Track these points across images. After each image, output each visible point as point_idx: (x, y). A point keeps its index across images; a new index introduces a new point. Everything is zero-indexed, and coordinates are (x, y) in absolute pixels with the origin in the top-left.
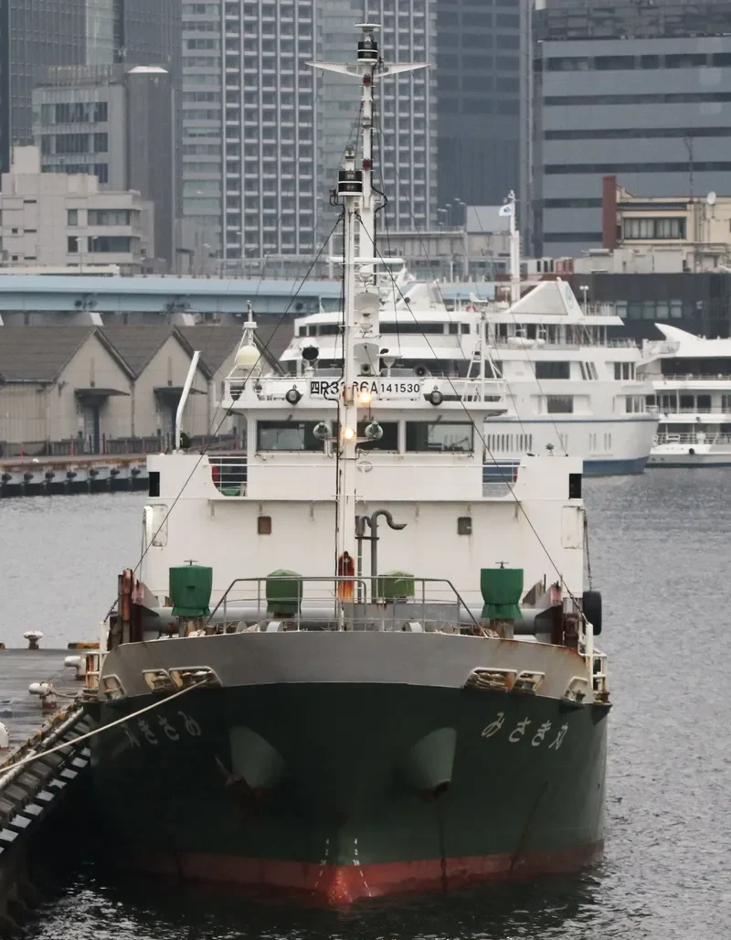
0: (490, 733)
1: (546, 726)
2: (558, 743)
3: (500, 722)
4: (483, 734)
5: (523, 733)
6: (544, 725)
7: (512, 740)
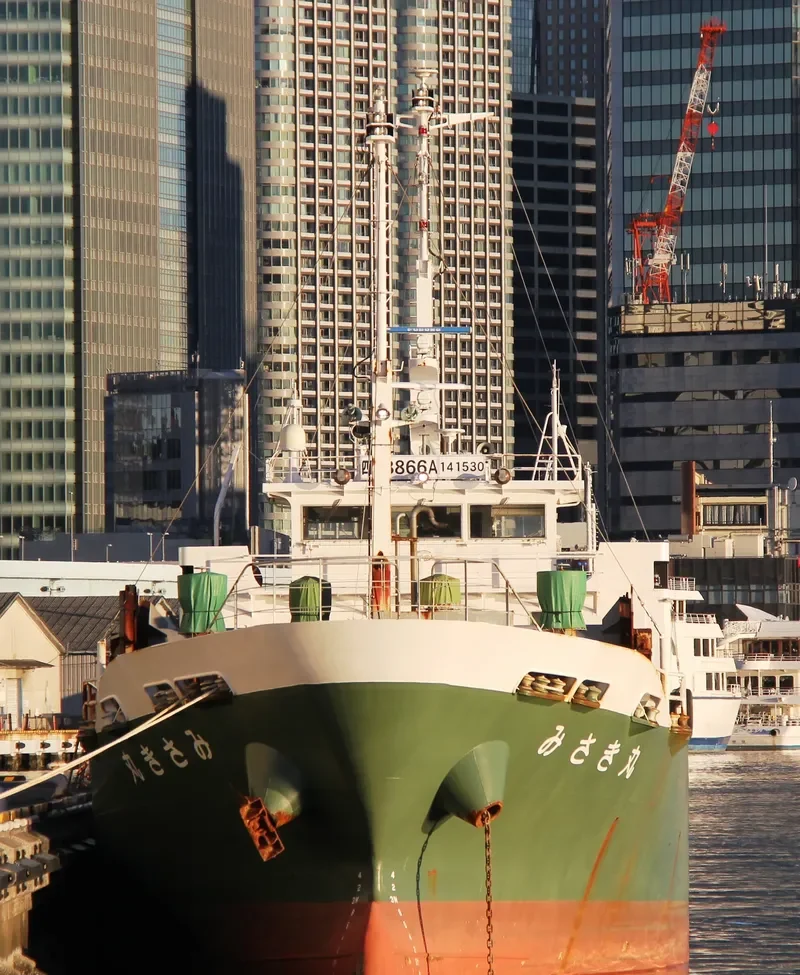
0: (548, 750)
1: (615, 748)
2: (629, 770)
3: (560, 737)
4: (540, 751)
5: (587, 754)
6: (610, 746)
7: (573, 761)
